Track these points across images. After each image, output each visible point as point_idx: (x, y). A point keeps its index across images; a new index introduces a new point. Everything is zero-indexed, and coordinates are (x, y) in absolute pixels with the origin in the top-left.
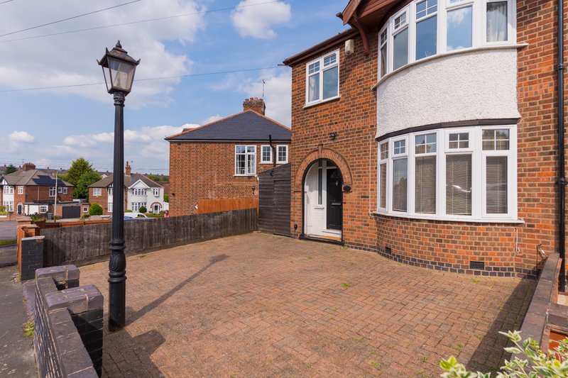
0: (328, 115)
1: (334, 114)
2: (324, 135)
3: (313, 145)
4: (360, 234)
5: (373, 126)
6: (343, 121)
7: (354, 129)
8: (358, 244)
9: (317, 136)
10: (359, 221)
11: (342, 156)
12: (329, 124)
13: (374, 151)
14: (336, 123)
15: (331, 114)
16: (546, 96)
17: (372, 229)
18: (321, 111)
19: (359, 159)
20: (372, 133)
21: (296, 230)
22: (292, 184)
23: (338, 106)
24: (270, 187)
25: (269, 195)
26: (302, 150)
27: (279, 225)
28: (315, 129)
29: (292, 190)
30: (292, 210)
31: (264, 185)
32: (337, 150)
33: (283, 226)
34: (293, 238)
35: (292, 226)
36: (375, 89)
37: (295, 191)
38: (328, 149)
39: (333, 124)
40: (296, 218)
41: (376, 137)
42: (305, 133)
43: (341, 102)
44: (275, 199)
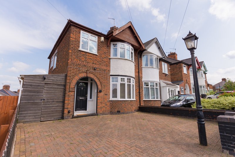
0: (92, 59)
1: (95, 60)
2: (89, 67)
3: (84, 69)
4: (104, 109)
5: (109, 70)
6: (99, 65)
7: (103, 69)
8: (103, 113)
9: (86, 66)
10: (104, 104)
11: (98, 78)
12: (92, 63)
13: (109, 78)
14: (96, 64)
17: (108, 106)
18: (88, 56)
19: (104, 80)
20: (108, 72)
21: (70, 114)
22: (68, 87)
23: (97, 58)
24: (39, 87)
25: (38, 93)
26: (76, 70)
27: (49, 114)
28: (84, 62)
29: (67, 90)
30: (66, 102)
31: (31, 85)
32: (96, 75)
33: (53, 113)
34: (66, 119)
35: (66, 111)
36: (110, 59)
37: (69, 91)
38: (91, 73)
39: (94, 64)
40: (69, 106)
41: (110, 74)
42: (79, 62)
43: (98, 57)
44: (44, 96)
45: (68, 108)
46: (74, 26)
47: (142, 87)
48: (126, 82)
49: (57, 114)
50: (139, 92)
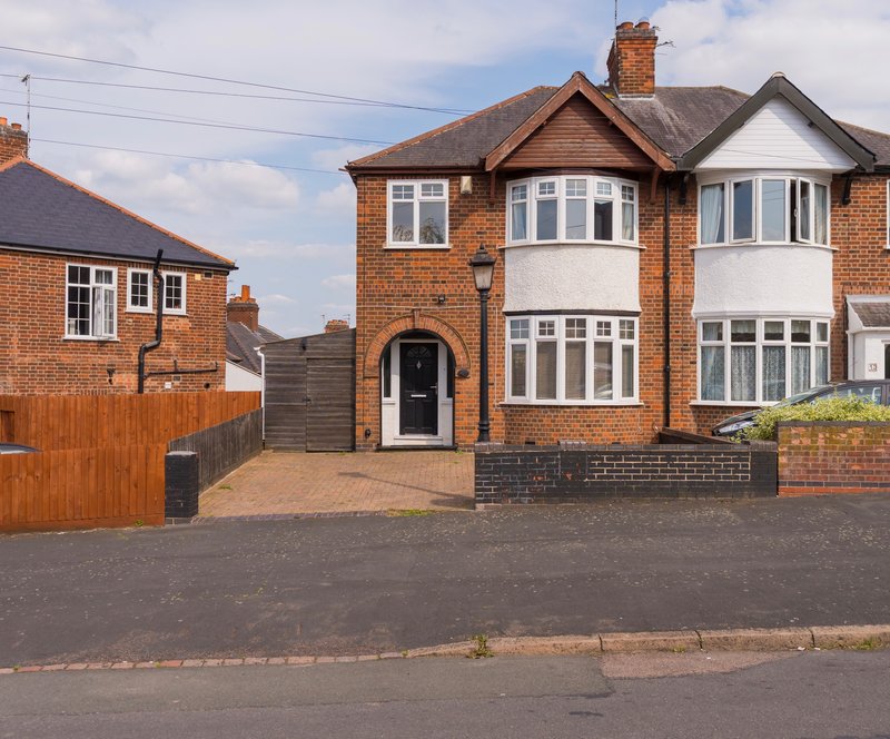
0: (429, 268)
1: (441, 268)
2: (422, 296)
3: (403, 308)
5: (499, 295)
6: (455, 282)
7: (473, 296)
9: (410, 296)
11: (453, 329)
12: (432, 282)
13: (502, 326)
14: (444, 282)
15: (435, 268)
16: (657, 296)
17: (498, 424)
18: (416, 260)
20: (497, 304)
21: (370, 439)
22: (359, 366)
23: (448, 259)
24: (296, 369)
25: (295, 383)
26: (380, 313)
27: (322, 435)
28: (405, 285)
29: (359, 375)
30: (358, 406)
31: (279, 366)
32: (446, 320)
33: (331, 435)
34: (361, 451)
35: (360, 432)
36: (503, 250)
37: (364, 378)
38: (429, 317)
39: (438, 282)
40: (368, 419)
41: (504, 310)
42: (386, 287)
43: (452, 255)
44: (309, 391)
45: (363, 424)
46: (365, 175)
47: (687, 346)
48: (561, 336)
49: (339, 437)
50: (667, 372)
